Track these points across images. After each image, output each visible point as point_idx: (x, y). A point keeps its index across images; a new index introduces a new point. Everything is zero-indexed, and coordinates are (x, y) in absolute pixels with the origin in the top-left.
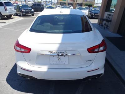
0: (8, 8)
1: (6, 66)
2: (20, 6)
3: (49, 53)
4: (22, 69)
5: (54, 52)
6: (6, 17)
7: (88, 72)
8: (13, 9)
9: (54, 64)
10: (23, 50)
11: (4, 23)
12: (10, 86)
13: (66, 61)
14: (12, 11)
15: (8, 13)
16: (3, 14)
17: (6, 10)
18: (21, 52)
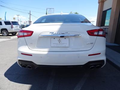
0: (14, 26)
1: (6, 65)
2: (25, 26)
3: (51, 34)
4: (22, 54)
5: (55, 33)
6: (11, 34)
7: (89, 55)
8: (18, 27)
9: (54, 47)
10: (26, 34)
11: (9, 38)
12: (7, 79)
13: (66, 44)
14: (17, 29)
15: (13, 30)
16: (9, 31)
17: (12, 27)
18: (24, 36)
